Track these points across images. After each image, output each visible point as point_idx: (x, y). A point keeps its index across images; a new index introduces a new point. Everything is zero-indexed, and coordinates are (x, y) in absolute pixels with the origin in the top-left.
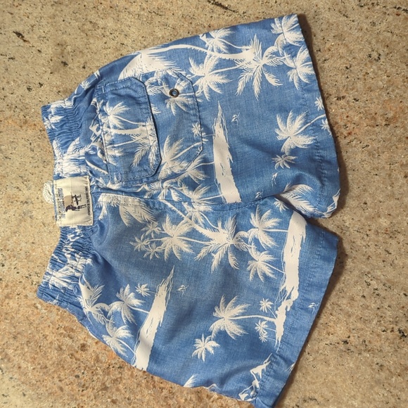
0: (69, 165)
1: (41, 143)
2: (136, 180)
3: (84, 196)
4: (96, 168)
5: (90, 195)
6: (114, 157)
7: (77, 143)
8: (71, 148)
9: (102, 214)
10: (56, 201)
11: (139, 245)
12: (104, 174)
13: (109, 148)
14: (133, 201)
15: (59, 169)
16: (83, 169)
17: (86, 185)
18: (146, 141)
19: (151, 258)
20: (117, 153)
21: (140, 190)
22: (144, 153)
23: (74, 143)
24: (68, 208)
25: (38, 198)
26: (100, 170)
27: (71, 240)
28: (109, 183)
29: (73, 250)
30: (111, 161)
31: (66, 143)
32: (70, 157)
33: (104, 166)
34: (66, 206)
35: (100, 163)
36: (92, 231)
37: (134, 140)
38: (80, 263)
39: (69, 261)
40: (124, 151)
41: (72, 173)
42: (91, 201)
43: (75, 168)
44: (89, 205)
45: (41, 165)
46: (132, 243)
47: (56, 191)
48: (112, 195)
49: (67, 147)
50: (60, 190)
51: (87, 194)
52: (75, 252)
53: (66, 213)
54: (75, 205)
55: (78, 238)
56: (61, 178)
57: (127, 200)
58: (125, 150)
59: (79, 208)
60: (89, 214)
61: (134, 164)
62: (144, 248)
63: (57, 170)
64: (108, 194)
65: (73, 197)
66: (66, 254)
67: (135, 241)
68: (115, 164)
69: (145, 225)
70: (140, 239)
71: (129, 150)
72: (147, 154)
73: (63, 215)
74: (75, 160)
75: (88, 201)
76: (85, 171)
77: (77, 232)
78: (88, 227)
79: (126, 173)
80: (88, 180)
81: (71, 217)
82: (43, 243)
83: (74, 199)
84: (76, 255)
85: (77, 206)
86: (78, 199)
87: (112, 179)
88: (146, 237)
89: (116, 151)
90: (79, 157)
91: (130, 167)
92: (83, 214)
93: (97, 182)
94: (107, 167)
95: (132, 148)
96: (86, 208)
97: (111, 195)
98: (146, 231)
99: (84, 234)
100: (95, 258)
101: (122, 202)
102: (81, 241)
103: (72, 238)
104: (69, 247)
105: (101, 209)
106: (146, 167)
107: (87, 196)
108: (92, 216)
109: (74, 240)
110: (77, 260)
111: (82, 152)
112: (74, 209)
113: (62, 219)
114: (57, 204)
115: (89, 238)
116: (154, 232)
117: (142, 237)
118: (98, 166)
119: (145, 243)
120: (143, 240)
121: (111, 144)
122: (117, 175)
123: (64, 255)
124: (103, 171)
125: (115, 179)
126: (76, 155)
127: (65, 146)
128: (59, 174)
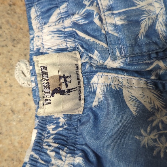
0: (53, 37)
1: (10, 20)
2: (143, 56)
3: (74, 76)
4: (92, 40)
5: (81, 75)
6: (115, 26)
7: (62, 11)
8: (54, 17)
9: (96, 99)
10: (39, 83)
11: (146, 139)
12: (103, 47)
13: (108, 15)
14: (139, 83)
15: (39, 43)
16: (70, 44)
17: (75, 63)
18: (151, 8)
19: (162, 155)
20: (118, 21)
21: (151, 67)
22: (150, 22)
23: (58, 11)
24: (55, 92)
25: (6, 82)
26: (98, 42)
27: (52, 132)
28: (109, 59)
29: (56, 145)
30: (110, 30)
31: (49, 10)
32: (52, 29)
33: (103, 36)
34: (52, 89)
35: (97, 34)
36: (80, 120)
37: (138, 7)
38: (67, 162)
39: (53, 161)
40: (127, 19)
41: (56, 48)
42: (82, 83)
43: (59, 41)
44: (80, 87)
45: (10, 44)
46: (137, 137)
47: (38, 70)
48: (111, 75)
49: (49, 16)
50: (44, 69)
51: (77, 74)
52: (59, 148)
53: (52, 98)
54: (64, 88)
55: (61, 129)
56: (42, 53)
57: (131, 81)
58: (128, 17)
59: (69, 91)
60: (80, 100)
61: (140, 35)
62: (151, 143)
63: (36, 44)
64: (106, 74)
65: (60, 78)
66: (48, 152)
67: (140, 135)
68: (116, 35)
69: (153, 114)
70: (146, 131)
71: (133, 18)
72: (154, 24)
73: (48, 102)
74: (59, 31)
75: (79, 83)
76: (73, 45)
77: (59, 123)
78: (76, 115)
79: (132, 46)
80: (78, 56)
81: (58, 104)
82: (11, 134)
83: (63, 80)
84: (61, 152)
85: (66, 89)
86: (68, 80)
87: (114, 54)
88: (153, 129)
89: (117, 19)
90: (64, 28)
91: (136, 39)
92: (73, 99)
93: (91, 58)
94: (106, 38)
95: (136, 15)
96: (77, 92)
97: (109, 74)
98: (153, 121)
99: (68, 124)
100: (86, 156)
101: (125, 84)
102: (64, 133)
103: (54, 129)
104: (50, 141)
105: (94, 92)
106: (155, 39)
107: (78, 77)
108: (83, 102)
109: (55, 132)
110: (63, 158)
111: (68, 22)
112: (62, 92)
113: (46, 106)
114: (39, 86)
115: (75, 129)
116: (162, 122)
117: (149, 129)
118: (94, 37)
119: (152, 136)
120: (150, 132)
121: (109, 10)
122: (120, 48)
123: (46, 153)
124: (102, 44)
125: (118, 54)
126: (59, 26)
127: (46, 15)
128: (38, 50)
